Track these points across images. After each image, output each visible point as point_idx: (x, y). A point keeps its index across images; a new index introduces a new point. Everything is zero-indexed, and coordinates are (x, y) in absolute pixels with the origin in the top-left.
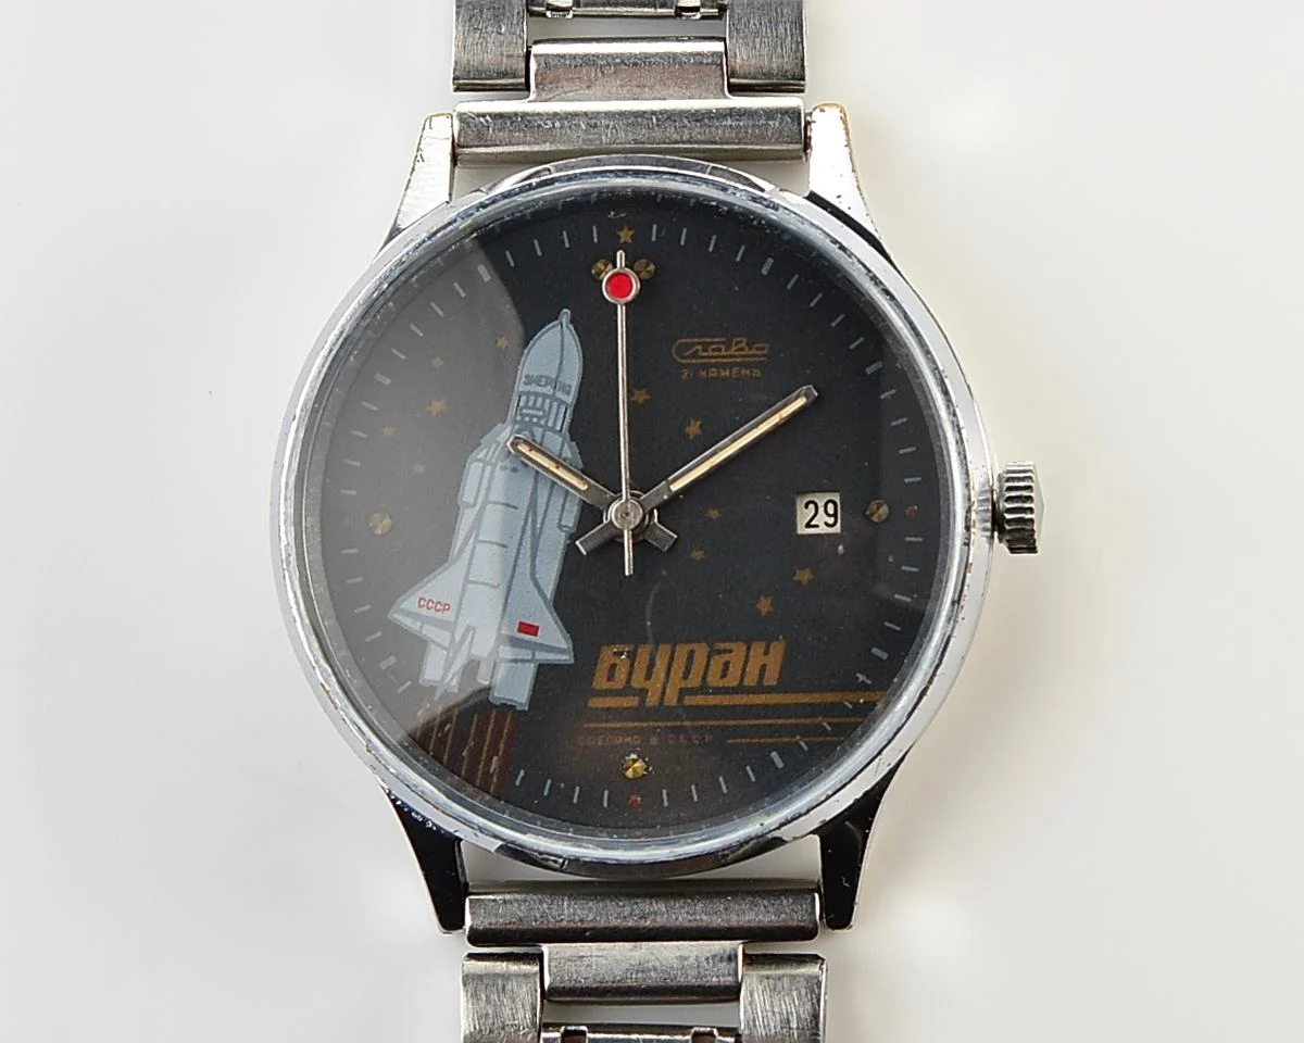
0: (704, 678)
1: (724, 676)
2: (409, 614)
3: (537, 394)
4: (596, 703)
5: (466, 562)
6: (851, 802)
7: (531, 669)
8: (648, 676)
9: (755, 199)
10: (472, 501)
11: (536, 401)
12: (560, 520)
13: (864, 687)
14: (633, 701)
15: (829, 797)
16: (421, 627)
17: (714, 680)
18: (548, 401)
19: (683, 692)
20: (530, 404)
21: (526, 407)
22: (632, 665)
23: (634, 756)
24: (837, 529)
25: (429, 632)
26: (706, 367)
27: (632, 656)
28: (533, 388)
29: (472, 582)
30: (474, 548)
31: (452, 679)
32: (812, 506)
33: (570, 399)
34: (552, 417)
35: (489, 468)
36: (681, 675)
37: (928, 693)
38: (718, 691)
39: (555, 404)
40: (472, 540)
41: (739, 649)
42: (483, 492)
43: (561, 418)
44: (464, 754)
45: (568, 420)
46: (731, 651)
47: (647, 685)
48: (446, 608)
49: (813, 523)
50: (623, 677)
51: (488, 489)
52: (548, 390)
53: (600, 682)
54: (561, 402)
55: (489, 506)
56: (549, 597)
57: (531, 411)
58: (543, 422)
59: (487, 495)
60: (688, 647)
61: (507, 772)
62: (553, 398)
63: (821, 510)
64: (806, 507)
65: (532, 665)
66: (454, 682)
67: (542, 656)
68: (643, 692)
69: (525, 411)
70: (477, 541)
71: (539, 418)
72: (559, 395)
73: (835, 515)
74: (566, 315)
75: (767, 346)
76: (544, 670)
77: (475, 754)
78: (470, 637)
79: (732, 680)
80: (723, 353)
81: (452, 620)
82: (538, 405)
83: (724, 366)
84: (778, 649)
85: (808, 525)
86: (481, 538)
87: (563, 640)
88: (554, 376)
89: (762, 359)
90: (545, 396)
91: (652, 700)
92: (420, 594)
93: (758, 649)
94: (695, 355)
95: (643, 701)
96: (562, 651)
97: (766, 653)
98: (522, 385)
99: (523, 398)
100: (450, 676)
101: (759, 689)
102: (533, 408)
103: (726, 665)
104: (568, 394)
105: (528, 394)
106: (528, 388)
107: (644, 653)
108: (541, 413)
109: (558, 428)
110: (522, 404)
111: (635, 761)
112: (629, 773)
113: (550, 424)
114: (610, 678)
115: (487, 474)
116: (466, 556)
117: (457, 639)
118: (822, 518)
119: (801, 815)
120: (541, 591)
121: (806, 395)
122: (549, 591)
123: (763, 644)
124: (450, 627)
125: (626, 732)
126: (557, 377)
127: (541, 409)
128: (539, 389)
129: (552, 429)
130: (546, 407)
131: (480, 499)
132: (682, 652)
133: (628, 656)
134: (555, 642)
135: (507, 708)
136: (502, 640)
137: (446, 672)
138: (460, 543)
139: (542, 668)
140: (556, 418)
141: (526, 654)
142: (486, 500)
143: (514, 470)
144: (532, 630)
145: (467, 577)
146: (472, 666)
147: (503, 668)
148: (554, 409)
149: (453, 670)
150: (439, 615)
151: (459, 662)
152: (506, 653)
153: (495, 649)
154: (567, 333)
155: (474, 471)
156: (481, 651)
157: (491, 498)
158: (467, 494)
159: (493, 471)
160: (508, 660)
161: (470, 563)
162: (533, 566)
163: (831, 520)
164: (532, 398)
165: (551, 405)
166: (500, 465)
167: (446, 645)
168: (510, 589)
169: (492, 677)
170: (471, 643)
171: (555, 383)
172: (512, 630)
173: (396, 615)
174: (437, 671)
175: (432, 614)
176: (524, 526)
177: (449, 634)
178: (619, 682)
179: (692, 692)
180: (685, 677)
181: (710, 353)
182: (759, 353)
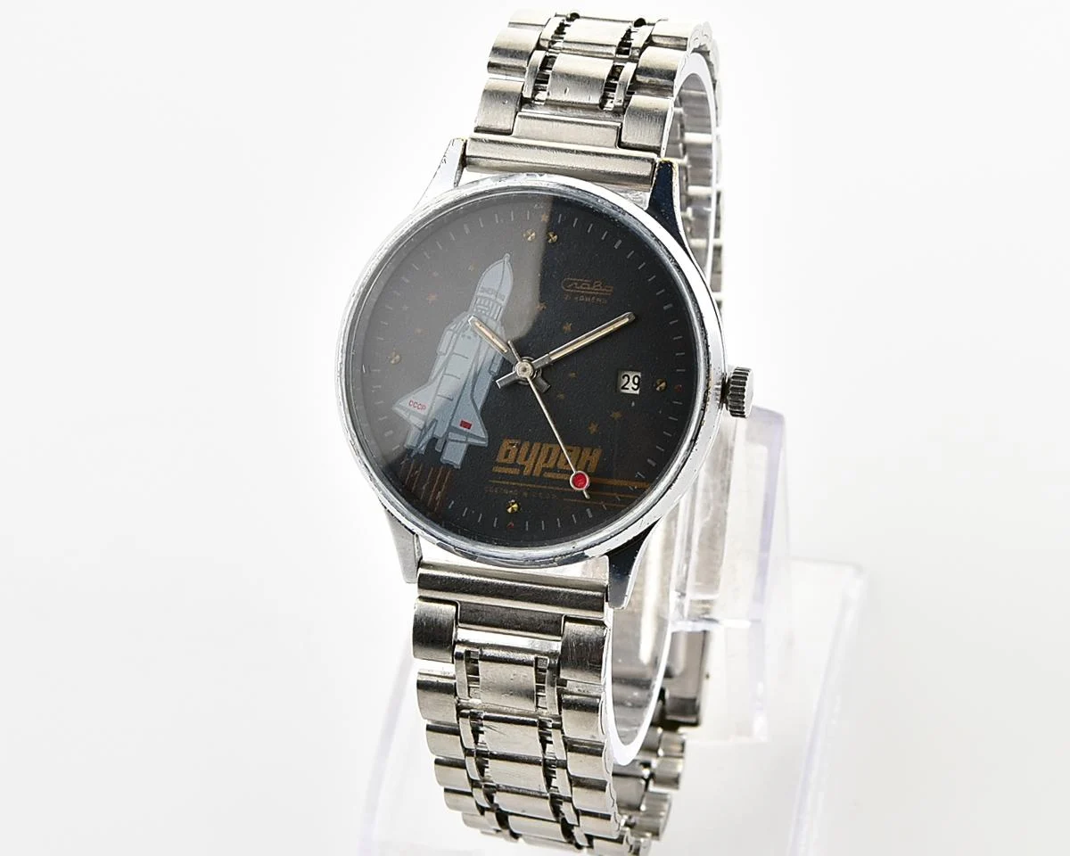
0: (556, 464)
2: (402, 408)
3: (486, 298)
4: (497, 470)
5: (437, 384)
6: (625, 541)
7: (465, 445)
8: (526, 459)
9: (613, 208)
10: (444, 352)
11: (485, 302)
12: (490, 367)
13: (639, 479)
14: (516, 471)
15: (611, 537)
16: (409, 416)
17: (561, 465)
18: (492, 303)
19: (544, 470)
20: (482, 303)
21: (480, 304)
22: (519, 451)
23: (513, 501)
24: (637, 392)
25: (412, 419)
26: (580, 294)
27: (519, 447)
28: (485, 294)
29: (439, 395)
30: (442, 377)
31: (421, 447)
32: (626, 378)
33: (503, 303)
34: (493, 311)
35: (455, 335)
36: (544, 460)
37: (672, 487)
38: (562, 471)
39: (495, 305)
40: (442, 373)
41: (576, 450)
42: (450, 348)
43: (496, 313)
44: (423, 488)
45: (501, 314)
46: (571, 451)
47: (525, 463)
48: (423, 407)
49: (626, 387)
50: (513, 457)
51: (453, 347)
52: (493, 297)
53: (500, 459)
54: (498, 304)
55: (453, 355)
56: (479, 408)
57: (482, 307)
58: (487, 314)
60: (550, 446)
61: (445, 502)
62: (495, 301)
63: (631, 381)
64: (623, 377)
66: (422, 449)
67: (471, 440)
68: (523, 467)
69: (478, 306)
70: (444, 373)
71: (486, 311)
72: (498, 300)
73: (638, 384)
74: (507, 257)
75: (612, 287)
76: (471, 449)
77: (429, 488)
78: (434, 425)
80: (589, 288)
81: (426, 414)
82: (486, 304)
83: (588, 295)
84: (597, 453)
85: (623, 388)
86: (447, 372)
87: (483, 433)
88: (496, 289)
89: (609, 294)
90: (490, 299)
91: (527, 472)
92: (411, 398)
93: (587, 451)
94: (573, 287)
95: (522, 471)
96: (483, 439)
97: (590, 454)
98: (479, 292)
99: (479, 300)
100: (421, 445)
102: (483, 305)
104: (503, 300)
105: (481, 297)
106: (482, 294)
107: (526, 446)
108: (487, 309)
109: (495, 318)
110: (477, 302)
111: (513, 504)
112: (510, 510)
113: (491, 315)
114: (506, 457)
115: (454, 337)
116: (438, 381)
117: (427, 425)
118: (630, 385)
119: (595, 545)
120: (475, 406)
121: (629, 317)
122: (479, 407)
123: (590, 449)
124: (424, 418)
125: (510, 487)
126: (498, 290)
127: (488, 306)
128: (488, 296)
129: (492, 318)
130: (491, 305)
131: (449, 351)
132: (546, 448)
133: (517, 447)
134: (479, 433)
135: (449, 466)
136: (451, 429)
137: (419, 443)
138: (435, 374)
139: (471, 448)
140: (495, 313)
141: (463, 438)
142: (452, 353)
143: (469, 338)
144: (468, 426)
145: (437, 392)
146: (434, 440)
147: (450, 444)
148: (494, 308)
149: (423, 442)
150: (419, 411)
151: (428, 437)
152: (452, 436)
153: (447, 434)
154: (506, 267)
155: (448, 334)
156: (440, 433)
157: (455, 351)
158: (442, 348)
159: (457, 337)
160: (453, 441)
161: (439, 385)
162: (472, 391)
163: (636, 386)
164: (483, 300)
165: (493, 305)
166: (462, 334)
167: (421, 428)
168: (458, 402)
169: (443, 448)
170: (434, 429)
171: (497, 293)
172: (457, 424)
173: (396, 408)
174: (415, 441)
175: (416, 410)
176: (471, 369)
177: (423, 422)
178: (511, 459)
179: (548, 470)
180: (546, 462)
181: (581, 287)
182: (607, 291)
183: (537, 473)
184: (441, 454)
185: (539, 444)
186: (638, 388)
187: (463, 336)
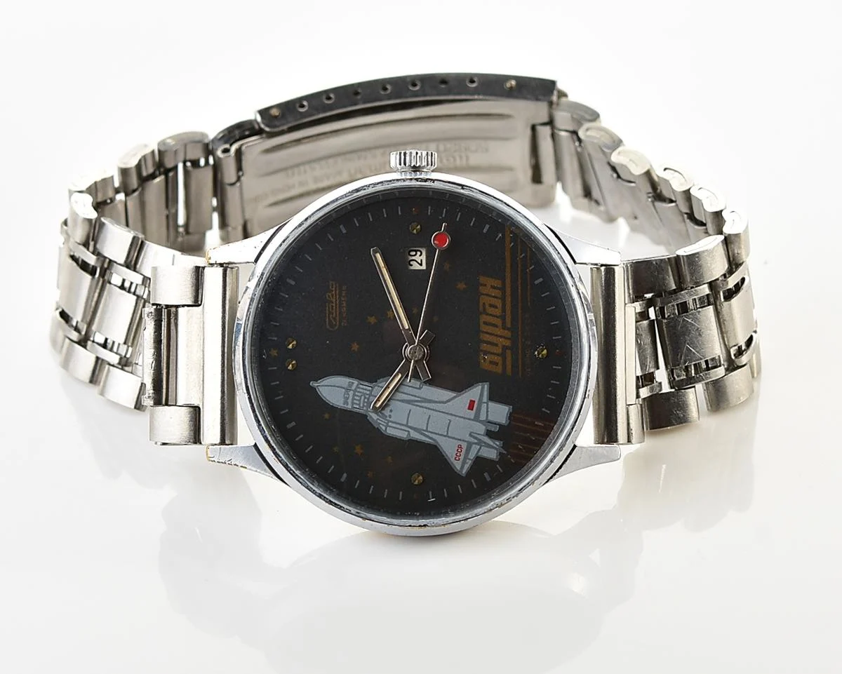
0: (497, 317)
1: (497, 307)
2: (462, 467)
3: (353, 399)
4: (509, 370)
5: (438, 436)
7: (490, 404)
8: (497, 345)
10: (407, 433)
12: (417, 388)
13: (503, 237)
15: (559, 253)
16: (470, 459)
17: (498, 312)
18: (357, 394)
19: (504, 328)
20: (357, 402)
21: (359, 405)
22: (492, 353)
23: (536, 353)
24: (423, 250)
25: (472, 455)
26: (341, 313)
27: (486, 353)
28: (350, 401)
29: (448, 433)
30: (430, 432)
31: (496, 444)
32: (411, 263)
33: (356, 382)
35: (390, 424)
36: (495, 328)
38: (504, 310)
39: (358, 390)
40: (426, 433)
41: (484, 299)
42: (403, 427)
43: (365, 387)
44: (533, 438)
45: (366, 384)
46: (484, 303)
47: (500, 345)
48: (460, 447)
49: (420, 262)
50: (496, 357)
52: (351, 393)
53: (499, 369)
54: (357, 387)
55: (409, 425)
56: (455, 394)
57: (362, 402)
58: (367, 396)
59: (403, 425)
60: (481, 324)
61: (543, 417)
62: (355, 391)
63: (413, 258)
64: (412, 265)
66: (498, 443)
67: (485, 399)
68: (505, 348)
69: (361, 405)
70: (427, 431)
71: (365, 398)
72: (353, 388)
73: (416, 251)
74: (314, 384)
75: (331, 282)
76: (493, 397)
77: (534, 433)
78: (475, 435)
79: (499, 303)
80: (334, 305)
81: (466, 443)
82: (358, 398)
83: (340, 304)
84: (482, 279)
85: (421, 265)
86: (425, 429)
87: (478, 388)
88: (344, 390)
89: (337, 285)
90: (354, 395)
91: (508, 343)
92: (453, 460)
93: (483, 290)
94: (335, 319)
95: (508, 348)
96: (483, 388)
97: (485, 285)
99: (355, 406)
101: (503, 289)
102: (360, 400)
103: (491, 306)
104: (353, 383)
105: (353, 403)
106: (350, 403)
107: (484, 347)
108: (363, 397)
109: (370, 388)
110: (357, 407)
112: (545, 355)
113: (368, 393)
114: (497, 364)
115: (394, 425)
116: (434, 436)
117: (476, 441)
118: (418, 258)
120: (455, 397)
122: (453, 394)
123: (481, 287)
124: (470, 445)
125: (524, 357)
126: (344, 388)
127: (361, 397)
128: (351, 398)
129: (371, 391)
130: (359, 394)
131: (407, 429)
132: (484, 328)
133: (486, 355)
134: (477, 392)
135: (511, 416)
136: (476, 419)
137: (493, 447)
138: (427, 439)
139: (491, 398)
140: (366, 390)
141: (484, 407)
142: (407, 425)
143: (391, 411)
144: (472, 403)
145: (445, 436)
146: (489, 434)
147: (490, 418)
148: (361, 390)
149: (492, 444)
150: (464, 450)
151: (488, 440)
152: (483, 417)
153: (481, 422)
154: (322, 384)
155: (390, 432)
156: (481, 429)
157: (405, 423)
158: (403, 435)
159: (391, 422)
160: (487, 415)
161: (438, 434)
162: (440, 402)
163: (419, 253)
164: (355, 401)
165: (359, 392)
166: (388, 418)
167: (479, 447)
168: (451, 415)
169: (495, 424)
170: (479, 434)
171: (347, 390)
172: (472, 414)
173: (464, 472)
174: (491, 452)
175: (463, 454)
176: (420, 407)
177: (474, 446)
178: (499, 360)
179: (504, 323)
180: (496, 326)
181: (334, 311)
182: (334, 286)
183: (509, 334)
184: (500, 425)
185: (481, 334)
186: (418, 251)
187: (390, 416)
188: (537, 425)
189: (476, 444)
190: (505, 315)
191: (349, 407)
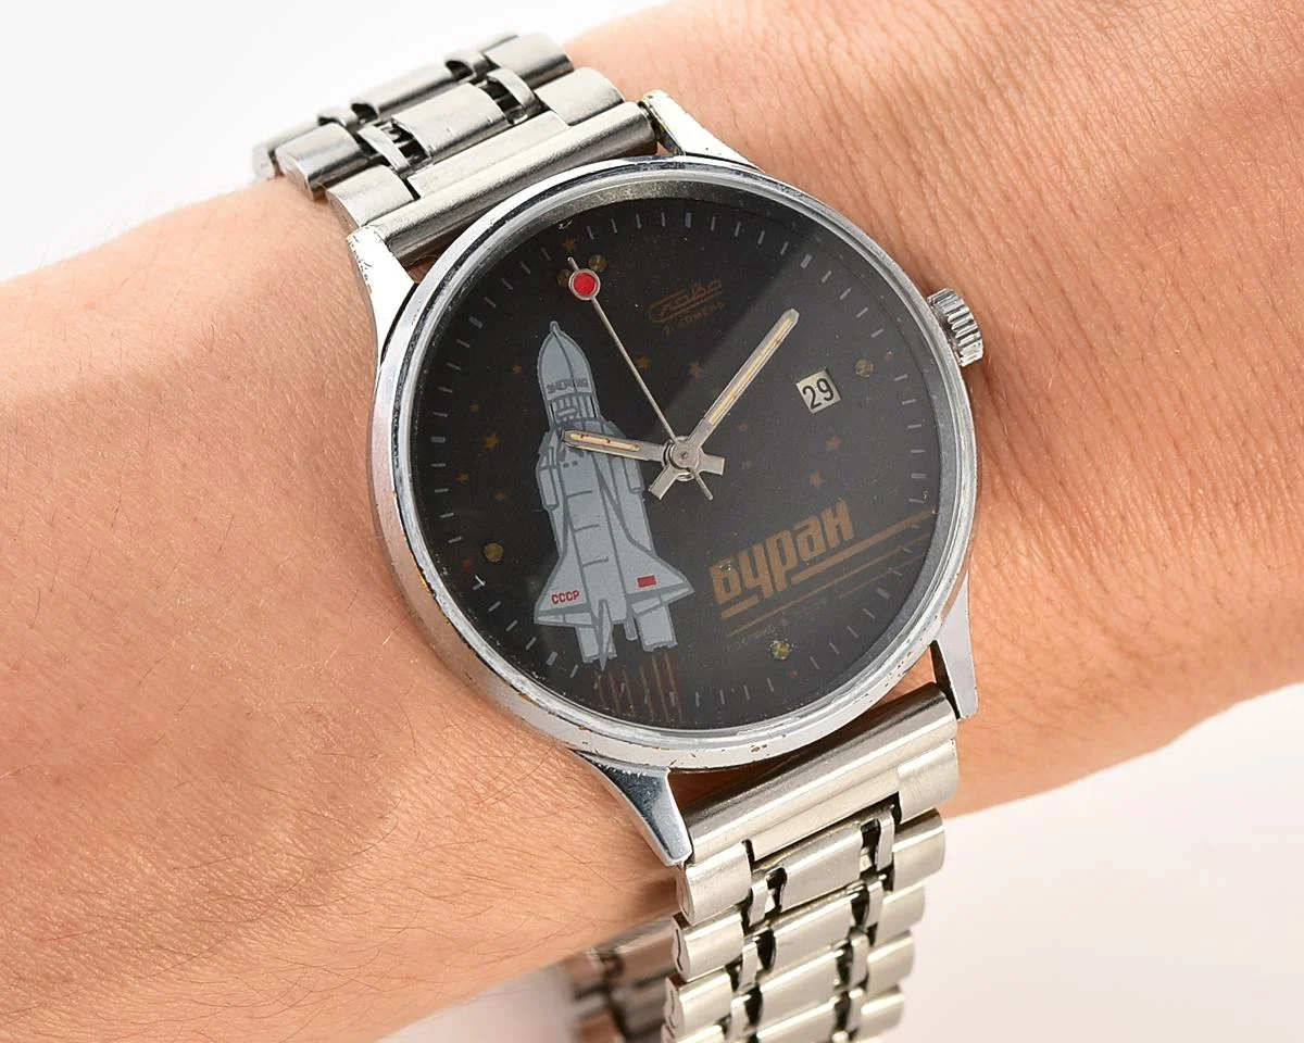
0: (798, 557)
2: (549, 613)
3: (563, 397)
4: (727, 614)
5: (574, 551)
7: (664, 614)
8: (756, 576)
10: (554, 503)
11: (565, 404)
12: (629, 485)
14: (754, 600)
16: (564, 619)
17: (807, 555)
18: (574, 398)
19: (788, 575)
20: (562, 407)
21: (560, 410)
22: (739, 572)
23: (774, 643)
24: (836, 400)
25: (572, 619)
26: (683, 316)
27: (737, 566)
28: (558, 393)
29: (586, 565)
30: (574, 537)
31: (607, 649)
32: (808, 390)
33: (590, 389)
34: (584, 409)
35: (555, 471)
36: (780, 562)
38: (813, 562)
39: (581, 399)
40: (569, 532)
42: (559, 492)
43: (589, 408)
44: (646, 701)
45: (597, 406)
46: (807, 527)
47: (758, 582)
48: (576, 594)
49: (815, 403)
50: (738, 584)
51: (563, 488)
52: (571, 390)
53: (722, 596)
54: (584, 395)
55: (569, 500)
56: (649, 549)
57: (566, 412)
58: (578, 417)
59: (564, 493)
60: (776, 537)
61: (686, 700)
62: (577, 394)
63: (817, 390)
64: (803, 393)
65: (663, 608)
66: (610, 650)
67: (669, 597)
68: (758, 590)
69: (560, 414)
70: (574, 531)
71: (574, 414)
72: (580, 389)
73: (829, 389)
74: (554, 326)
75: (719, 281)
76: (675, 609)
77: (654, 695)
78: (605, 609)
79: (820, 548)
80: (689, 301)
81: (585, 601)
82: (568, 404)
83: (694, 311)
84: (842, 508)
85: (813, 406)
86: (575, 527)
87: (678, 578)
88: (569, 377)
89: (721, 292)
90: (570, 396)
91: (767, 591)
92: (551, 593)
93: (827, 515)
94: (667, 314)
95: (761, 596)
96: (680, 586)
97: (835, 515)
98: (548, 395)
99: (554, 405)
100: (605, 646)
101: (844, 545)
102: (566, 408)
103: (810, 539)
104: (587, 385)
105: (556, 400)
106: (554, 395)
107: (744, 559)
108: (573, 410)
109: (593, 416)
110: (555, 410)
111: (777, 647)
112: (778, 656)
113: (585, 415)
114: (728, 590)
115: (555, 475)
116: (571, 546)
117: (596, 614)
118: (820, 396)
120: (642, 548)
122: (648, 546)
123: (830, 510)
124: (586, 608)
125: (760, 626)
126: (572, 376)
127: (572, 406)
128: (563, 393)
129: (588, 418)
130: (575, 404)
131: (560, 498)
133: (732, 568)
134: (672, 582)
135: (661, 651)
136: (631, 599)
137: (601, 645)
138: (561, 540)
139: (673, 606)
140: (587, 410)
141: (655, 602)
142: (566, 498)
143: (575, 463)
144: (650, 580)
145: (580, 563)
146: (618, 630)
147: (642, 621)
148: (582, 403)
149: (606, 640)
150: (573, 602)
151: (607, 632)
152: (638, 607)
153: (630, 609)
154: (562, 339)
155: (544, 479)
156: (619, 614)
157: (569, 493)
158: (549, 498)
159: (559, 473)
160: (643, 613)
161: (577, 551)
162: (626, 530)
163: (828, 395)
164: (561, 401)
165: (578, 401)
166: (562, 463)
167: (591, 623)
168: (617, 557)
169: (638, 632)
170: (609, 613)
171: (573, 382)
172: (634, 588)
173: (540, 619)
174: (593, 646)
175: (567, 604)
176: (604, 503)
177: (588, 614)
178: (736, 591)
180: (784, 563)
181: (678, 306)
182: (715, 289)
183: (781, 585)
184: (639, 641)
186: (832, 394)
187: (566, 465)
188: (668, 696)
189: (593, 617)
190: (807, 567)
191: (549, 397)
